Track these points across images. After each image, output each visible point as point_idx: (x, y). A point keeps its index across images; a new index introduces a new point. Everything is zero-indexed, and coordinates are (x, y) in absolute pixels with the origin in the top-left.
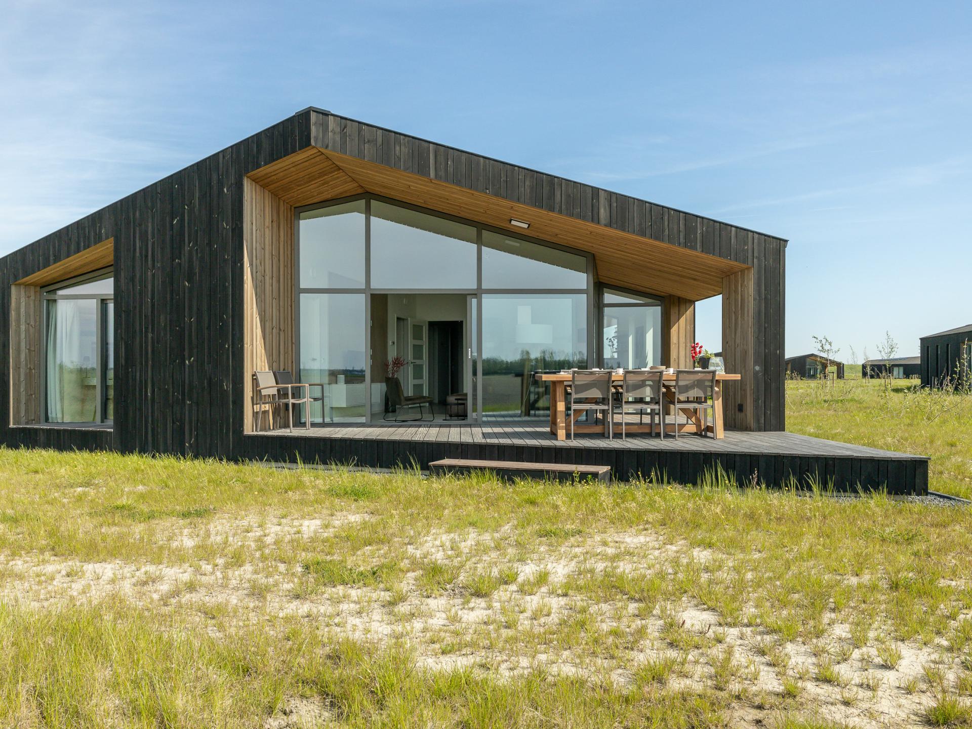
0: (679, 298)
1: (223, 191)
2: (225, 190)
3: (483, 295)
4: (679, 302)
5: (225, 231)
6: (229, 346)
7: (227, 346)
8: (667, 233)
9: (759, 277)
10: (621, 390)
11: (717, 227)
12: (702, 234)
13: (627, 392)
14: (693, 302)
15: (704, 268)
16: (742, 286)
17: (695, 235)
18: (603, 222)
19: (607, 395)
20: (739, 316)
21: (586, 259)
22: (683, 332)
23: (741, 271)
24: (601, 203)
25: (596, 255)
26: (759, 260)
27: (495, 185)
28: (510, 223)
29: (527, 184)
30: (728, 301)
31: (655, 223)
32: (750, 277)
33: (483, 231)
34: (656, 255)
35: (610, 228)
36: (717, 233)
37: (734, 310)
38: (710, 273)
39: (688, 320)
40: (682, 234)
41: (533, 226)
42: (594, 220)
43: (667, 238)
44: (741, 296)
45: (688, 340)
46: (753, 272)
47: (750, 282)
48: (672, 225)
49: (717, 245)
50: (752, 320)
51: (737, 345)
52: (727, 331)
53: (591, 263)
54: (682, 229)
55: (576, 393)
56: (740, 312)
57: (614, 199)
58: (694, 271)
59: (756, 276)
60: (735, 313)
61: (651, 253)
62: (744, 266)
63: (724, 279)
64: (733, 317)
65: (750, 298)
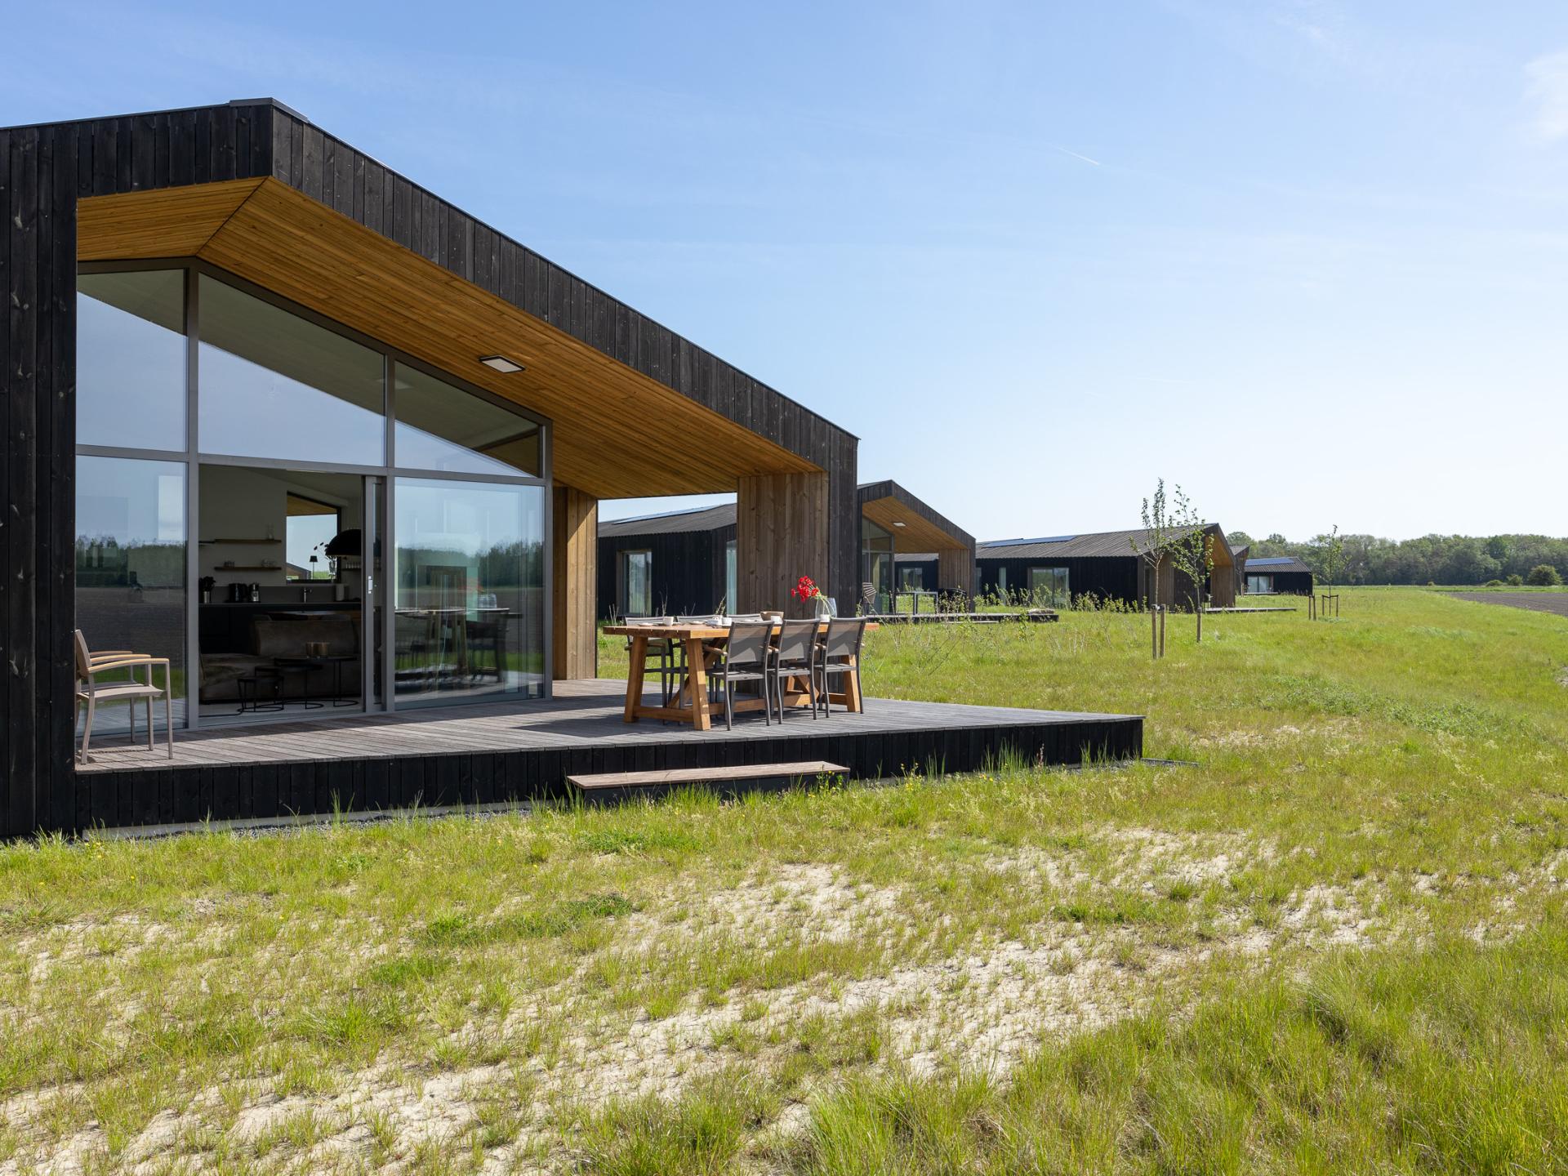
0: (579, 492)
1: (11, 222)
2: (18, 220)
3: (397, 479)
4: (578, 499)
5: (15, 314)
6: (27, 576)
7: (20, 576)
8: (750, 415)
9: (835, 487)
10: (777, 650)
11: (798, 413)
12: (784, 420)
13: (782, 651)
14: (595, 500)
15: (736, 463)
16: (793, 494)
17: (777, 421)
18: (684, 389)
19: (763, 658)
20: (788, 537)
21: (544, 428)
22: (582, 546)
23: (792, 474)
24: (682, 359)
25: (554, 424)
26: (835, 462)
27: (556, 309)
28: (481, 361)
29: (596, 314)
30: (754, 513)
31: (739, 398)
32: (819, 485)
33: (397, 364)
34: (687, 438)
35: (689, 399)
36: (798, 421)
37: (772, 527)
38: (730, 470)
39: (589, 528)
40: (765, 418)
41: (525, 372)
42: (675, 385)
43: (749, 422)
44: (793, 508)
45: (589, 560)
46: (827, 479)
47: (819, 492)
48: (754, 404)
49: (798, 438)
50: (825, 544)
51: (780, 577)
52: (752, 556)
53: (550, 436)
54: (765, 412)
55: (732, 656)
56: (789, 531)
57: (696, 356)
58: (707, 464)
59: (832, 485)
60: (773, 531)
61: (682, 436)
62: (813, 469)
63: (741, 480)
64: (770, 537)
65: (818, 514)
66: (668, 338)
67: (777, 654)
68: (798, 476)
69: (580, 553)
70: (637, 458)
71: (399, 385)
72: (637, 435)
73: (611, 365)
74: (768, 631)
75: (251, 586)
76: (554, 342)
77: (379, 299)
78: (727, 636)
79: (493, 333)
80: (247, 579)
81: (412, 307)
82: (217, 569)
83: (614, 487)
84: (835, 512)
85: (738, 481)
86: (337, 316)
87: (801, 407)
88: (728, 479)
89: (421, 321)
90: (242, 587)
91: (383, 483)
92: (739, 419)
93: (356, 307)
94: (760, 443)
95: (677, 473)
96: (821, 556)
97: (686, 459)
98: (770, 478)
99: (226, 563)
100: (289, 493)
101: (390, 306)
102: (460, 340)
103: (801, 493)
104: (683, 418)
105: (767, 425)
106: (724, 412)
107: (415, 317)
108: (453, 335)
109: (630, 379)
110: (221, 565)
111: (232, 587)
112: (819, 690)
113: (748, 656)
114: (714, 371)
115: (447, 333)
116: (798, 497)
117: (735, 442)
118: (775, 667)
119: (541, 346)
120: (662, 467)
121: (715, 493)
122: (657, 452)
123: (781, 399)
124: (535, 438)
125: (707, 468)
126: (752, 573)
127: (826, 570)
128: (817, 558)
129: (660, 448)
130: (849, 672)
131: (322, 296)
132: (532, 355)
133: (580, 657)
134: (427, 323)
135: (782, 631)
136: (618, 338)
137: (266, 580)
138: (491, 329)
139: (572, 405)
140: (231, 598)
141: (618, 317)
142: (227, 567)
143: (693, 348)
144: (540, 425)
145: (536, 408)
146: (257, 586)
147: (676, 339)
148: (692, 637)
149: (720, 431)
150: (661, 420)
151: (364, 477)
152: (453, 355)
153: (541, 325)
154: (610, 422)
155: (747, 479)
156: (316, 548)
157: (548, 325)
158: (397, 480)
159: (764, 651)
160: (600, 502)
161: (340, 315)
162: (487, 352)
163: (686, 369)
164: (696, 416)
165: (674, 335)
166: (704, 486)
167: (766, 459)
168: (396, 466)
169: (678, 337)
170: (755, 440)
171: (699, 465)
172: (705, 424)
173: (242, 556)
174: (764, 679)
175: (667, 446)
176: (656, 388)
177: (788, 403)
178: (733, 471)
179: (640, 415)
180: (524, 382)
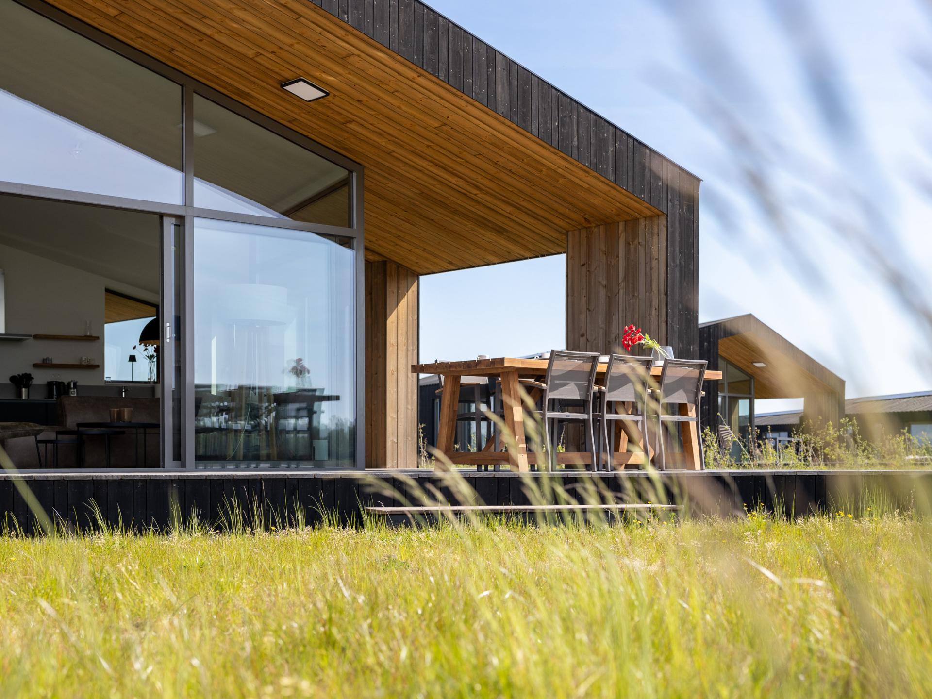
0: (399, 266)
3: (195, 219)
4: (399, 273)
8: (575, 143)
9: (673, 232)
10: (603, 388)
11: (631, 145)
12: (615, 152)
13: (609, 391)
14: (417, 275)
15: (562, 210)
16: (628, 244)
17: (607, 152)
18: (501, 108)
19: (587, 396)
20: (621, 292)
21: (355, 174)
22: (402, 325)
23: (626, 221)
24: (499, 75)
25: (366, 171)
26: (673, 205)
27: (356, 8)
28: (282, 86)
29: (402, 16)
30: (584, 269)
31: (562, 124)
32: (656, 231)
33: (196, 98)
34: (509, 180)
35: (507, 121)
36: (631, 154)
37: (604, 283)
38: (557, 221)
39: (410, 304)
40: (593, 148)
41: (329, 98)
42: (490, 103)
43: (575, 151)
44: (627, 259)
45: (410, 341)
46: (664, 223)
47: (655, 239)
48: (580, 132)
49: (630, 174)
50: (663, 296)
51: (613, 336)
52: (583, 316)
53: (361, 187)
54: (593, 141)
55: (551, 391)
56: (622, 285)
57: (514, 72)
58: (534, 215)
59: (670, 229)
60: (606, 287)
61: (503, 176)
62: (648, 213)
63: (570, 234)
64: (602, 293)
65: (654, 263)
66: (483, 51)
67: (604, 393)
68: (632, 223)
69: (400, 332)
70: (455, 212)
71: (200, 130)
72: (454, 180)
73: (421, 80)
74: (593, 367)
75: (69, 384)
76: (357, 52)
77: (170, 10)
78: (546, 367)
79: (291, 45)
80: (65, 377)
81: (205, 17)
82: (36, 366)
83: (435, 256)
84: (674, 261)
85: (567, 236)
86: (132, 39)
87: (634, 139)
88: (555, 235)
89: (217, 37)
90: (59, 384)
91: (181, 221)
92: (563, 148)
93: (149, 24)
94: (589, 179)
95: (500, 231)
96: (658, 309)
97: (509, 209)
98: (602, 228)
99: (44, 360)
100: (107, 291)
101: (184, 18)
102: (257, 59)
103: (636, 242)
104: (501, 149)
105: (596, 156)
106: (545, 138)
107: (208, 32)
108: (250, 53)
109: (442, 98)
110: (39, 361)
111: (50, 385)
112: (655, 450)
113: (570, 392)
114: (535, 91)
115: (243, 50)
116: (632, 246)
117: (561, 181)
118: (601, 410)
119: (343, 59)
120: (483, 223)
121: (543, 256)
122: (478, 202)
123: (611, 129)
124: (346, 189)
125: (532, 221)
126: (583, 335)
127: (663, 325)
128: (654, 312)
129: (481, 196)
130: (688, 423)
131: (113, 12)
132: (336, 74)
133: (401, 445)
134: (223, 39)
135: (609, 368)
136: (426, 45)
137: (84, 379)
138: (289, 41)
139: (383, 142)
140: (50, 395)
141: (426, 23)
142: (45, 365)
143: (510, 64)
144: (351, 172)
145: (344, 149)
146: (75, 384)
147: (491, 51)
148: (506, 365)
149: (544, 165)
150: (478, 155)
151: (161, 216)
152: (253, 82)
153: (342, 28)
154: (424, 163)
155: (576, 232)
156: (134, 348)
157: (351, 29)
158: (196, 221)
159: (589, 388)
160: (421, 278)
161: (133, 37)
162: (288, 75)
163: (503, 87)
164: (516, 145)
165: (489, 47)
166: (531, 247)
167: (596, 201)
168: (195, 205)
169: (495, 51)
170: (581, 174)
171: (524, 217)
172: (528, 156)
173: (60, 353)
174: (588, 420)
175: (487, 193)
176: (470, 109)
177: (618, 133)
178: (562, 223)
179: (455, 150)
180: (329, 113)
